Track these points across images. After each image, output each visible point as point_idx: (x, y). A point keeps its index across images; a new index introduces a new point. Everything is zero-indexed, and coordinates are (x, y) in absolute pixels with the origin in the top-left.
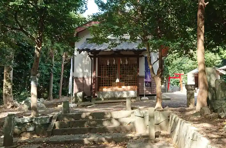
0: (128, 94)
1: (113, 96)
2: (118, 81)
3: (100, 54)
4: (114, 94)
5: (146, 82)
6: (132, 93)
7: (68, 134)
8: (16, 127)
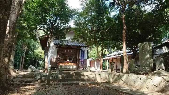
0: (73, 67)
1: (65, 68)
2: (68, 60)
3: (62, 47)
4: (66, 67)
5: (81, 62)
6: (75, 67)
7: (68, 81)
8: (43, 77)
